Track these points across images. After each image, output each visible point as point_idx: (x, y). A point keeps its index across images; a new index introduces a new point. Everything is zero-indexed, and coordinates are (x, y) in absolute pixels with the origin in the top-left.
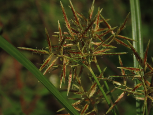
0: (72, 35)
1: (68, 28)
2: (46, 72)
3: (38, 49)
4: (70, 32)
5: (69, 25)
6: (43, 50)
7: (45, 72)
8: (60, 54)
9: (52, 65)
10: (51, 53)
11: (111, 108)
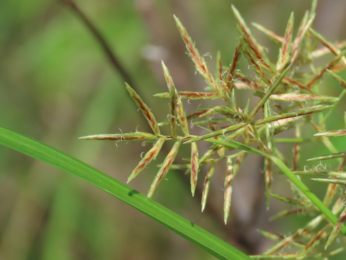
0: (214, 86)
1: (201, 72)
2: (159, 179)
3: (124, 133)
4: (209, 81)
5: (203, 67)
6: (137, 132)
7: (157, 179)
8: (183, 135)
9: (170, 162)
10: (160, 135)
11: (334, 234)
